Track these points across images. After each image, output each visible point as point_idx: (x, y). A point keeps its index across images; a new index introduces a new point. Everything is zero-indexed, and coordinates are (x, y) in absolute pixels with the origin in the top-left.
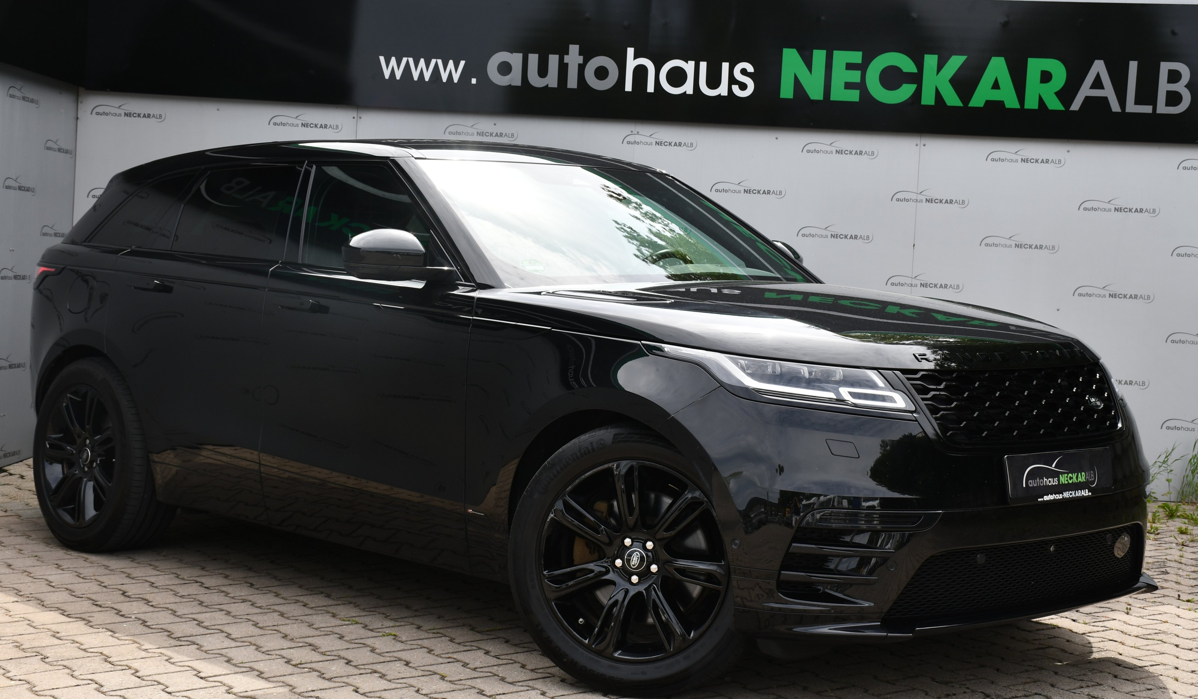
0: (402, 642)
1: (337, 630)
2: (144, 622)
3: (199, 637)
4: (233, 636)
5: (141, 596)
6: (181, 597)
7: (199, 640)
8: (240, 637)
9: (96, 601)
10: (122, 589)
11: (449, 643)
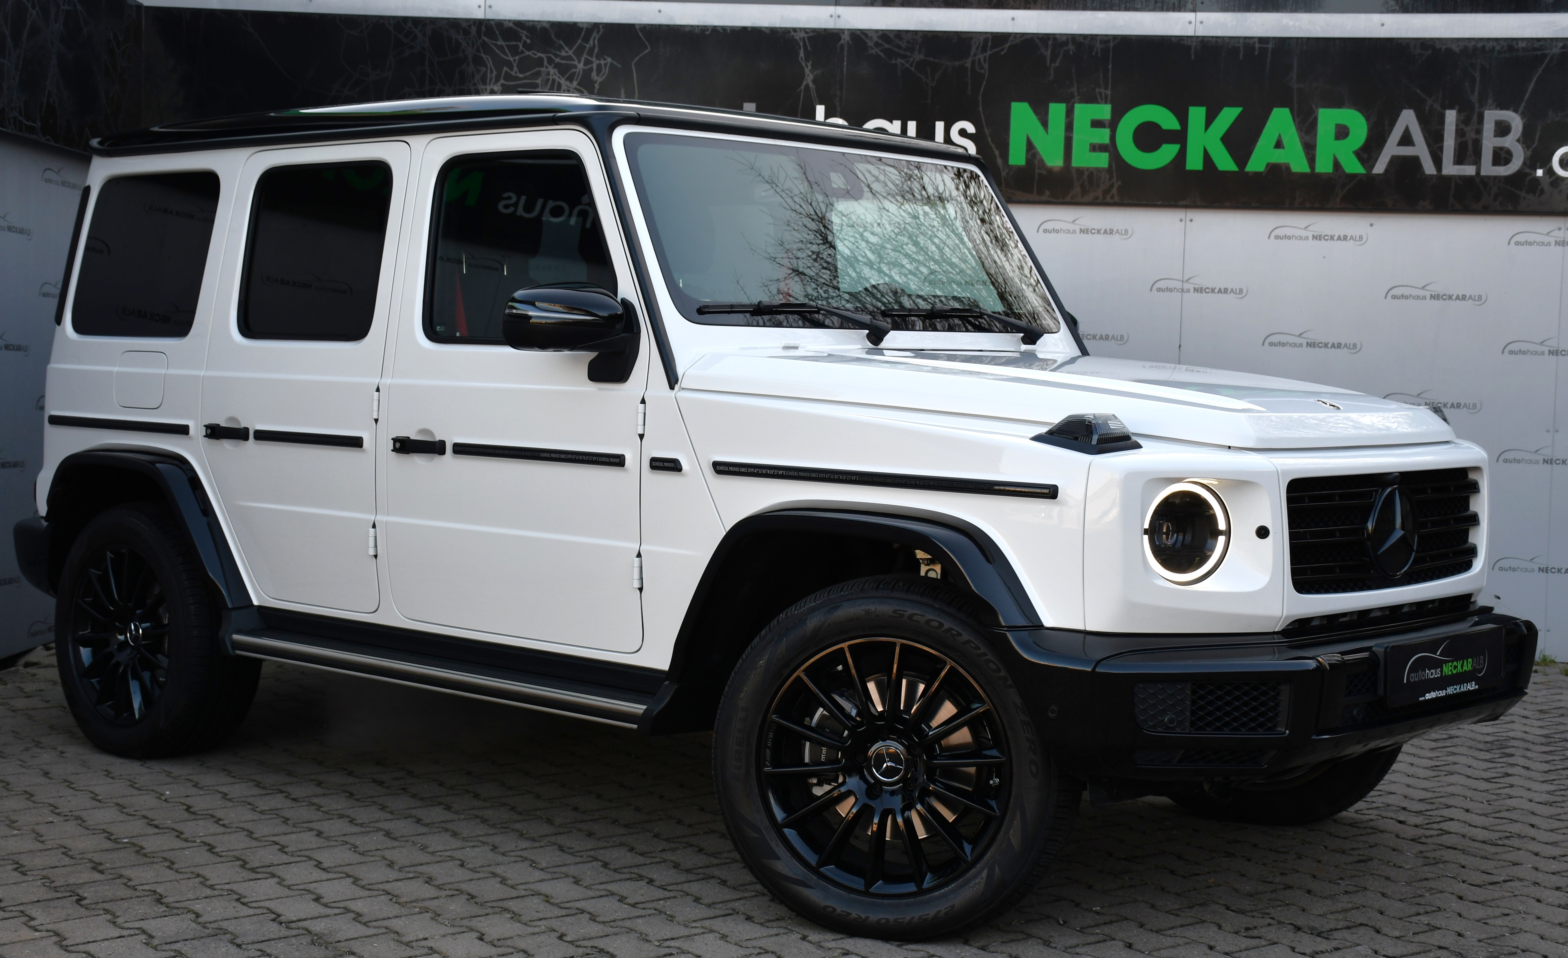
0: (542, 870)
1: (458, 854)
2: (211, 849)
3: (281, 867)
4: (325, 865)
5: (210, 812)
6: (262, 812)
7: (279, 871)
8: (333, 865)
9: (154, 820)
10: (187, 803)
11: (602, 869)
